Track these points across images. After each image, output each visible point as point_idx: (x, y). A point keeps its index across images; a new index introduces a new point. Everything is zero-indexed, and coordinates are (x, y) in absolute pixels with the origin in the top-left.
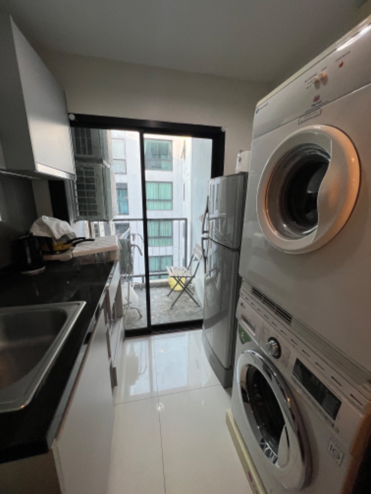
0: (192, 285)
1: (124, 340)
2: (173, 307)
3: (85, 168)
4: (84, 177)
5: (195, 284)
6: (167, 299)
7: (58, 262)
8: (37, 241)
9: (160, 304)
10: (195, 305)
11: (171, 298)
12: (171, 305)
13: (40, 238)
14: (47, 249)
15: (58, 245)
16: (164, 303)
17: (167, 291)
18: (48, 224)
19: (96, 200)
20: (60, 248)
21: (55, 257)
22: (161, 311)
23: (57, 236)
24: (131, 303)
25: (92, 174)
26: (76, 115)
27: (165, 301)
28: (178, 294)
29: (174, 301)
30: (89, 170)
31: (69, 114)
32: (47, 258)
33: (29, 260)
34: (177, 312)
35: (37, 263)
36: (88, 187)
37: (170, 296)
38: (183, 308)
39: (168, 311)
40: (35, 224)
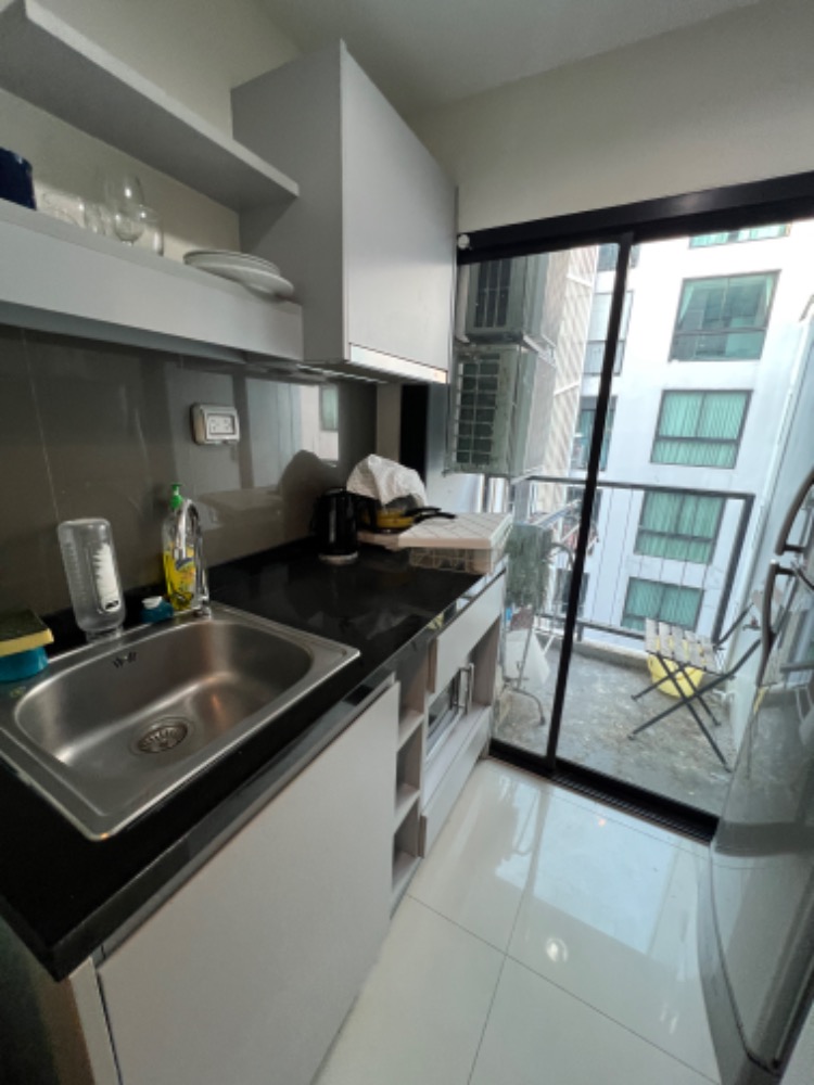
0: (724, 695)
1: (480, 759)
2: (639, 735)
3: (483, 357)
4: (478, 376)
5: (733, 695)
6: (629, 706)
7: (380, 549)
8: (351, 504)
9: (605, 710)
10: (714, 759)
11: (643, 708)
12: (635, 727)
13: (356, 498)
14: (367, 520)
15: (389, 517)
16: (615, 714)
17: (636, 684)
18: (374, 471)
19: (494, 428)
20: (390, 522)
21: (379, 539)
22: (601, 731)
23: (385, 498)
24: (526, 679)
25: (495, 369)
26: (472, 236)
27: (621, 710)
28: (668, 705)
29: (647, 719)
30: (491, 361)
31: (459, 236)
32: (363, 536)
33: (332, 537)
34: (646, 753)
35: (345, 545)
36: (483, 399)
37: (639, 700)
38: (670, 751)
39: (619, 740)
40: (356, 471)
